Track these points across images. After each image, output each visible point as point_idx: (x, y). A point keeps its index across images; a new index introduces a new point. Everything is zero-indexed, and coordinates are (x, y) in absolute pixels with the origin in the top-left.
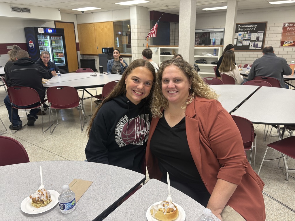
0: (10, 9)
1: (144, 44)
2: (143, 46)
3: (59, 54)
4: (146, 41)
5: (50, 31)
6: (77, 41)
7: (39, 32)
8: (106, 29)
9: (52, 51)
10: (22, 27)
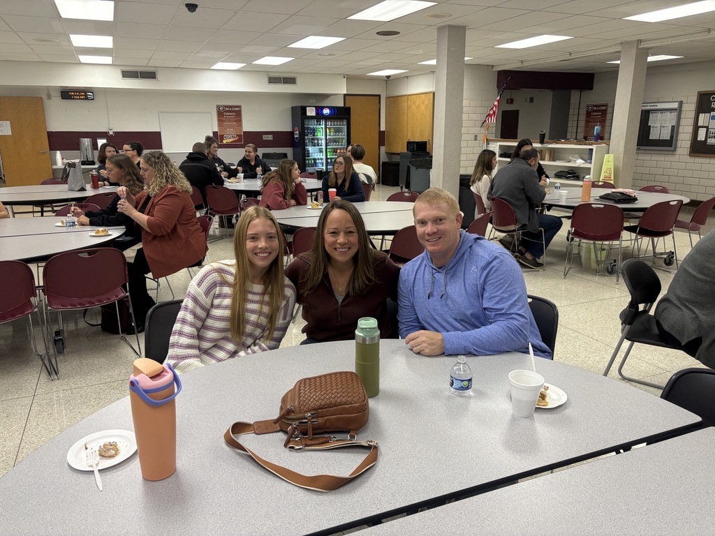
0: (266, 80)
1: (476, 136)
2: (473, 139)
3: (338, 151)
4: (483, 130)
5: (326, 111)
6: (383, 128)
7: (308, 115)
8: (423, 107)
9: (326, 145)
10: (288, 105)
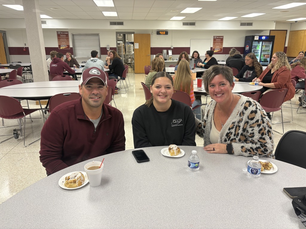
0: (240, 24)
3: (266, 56)
5: (264, 38)
6: (286, 45)
7: (255, 39)
9: (261, 53)
